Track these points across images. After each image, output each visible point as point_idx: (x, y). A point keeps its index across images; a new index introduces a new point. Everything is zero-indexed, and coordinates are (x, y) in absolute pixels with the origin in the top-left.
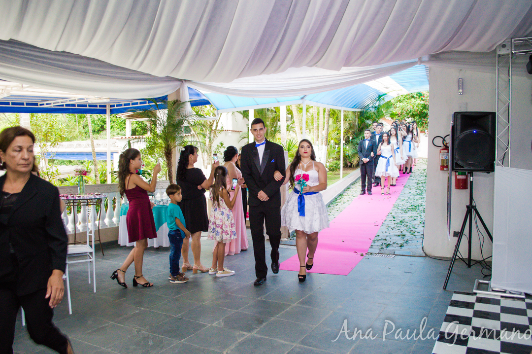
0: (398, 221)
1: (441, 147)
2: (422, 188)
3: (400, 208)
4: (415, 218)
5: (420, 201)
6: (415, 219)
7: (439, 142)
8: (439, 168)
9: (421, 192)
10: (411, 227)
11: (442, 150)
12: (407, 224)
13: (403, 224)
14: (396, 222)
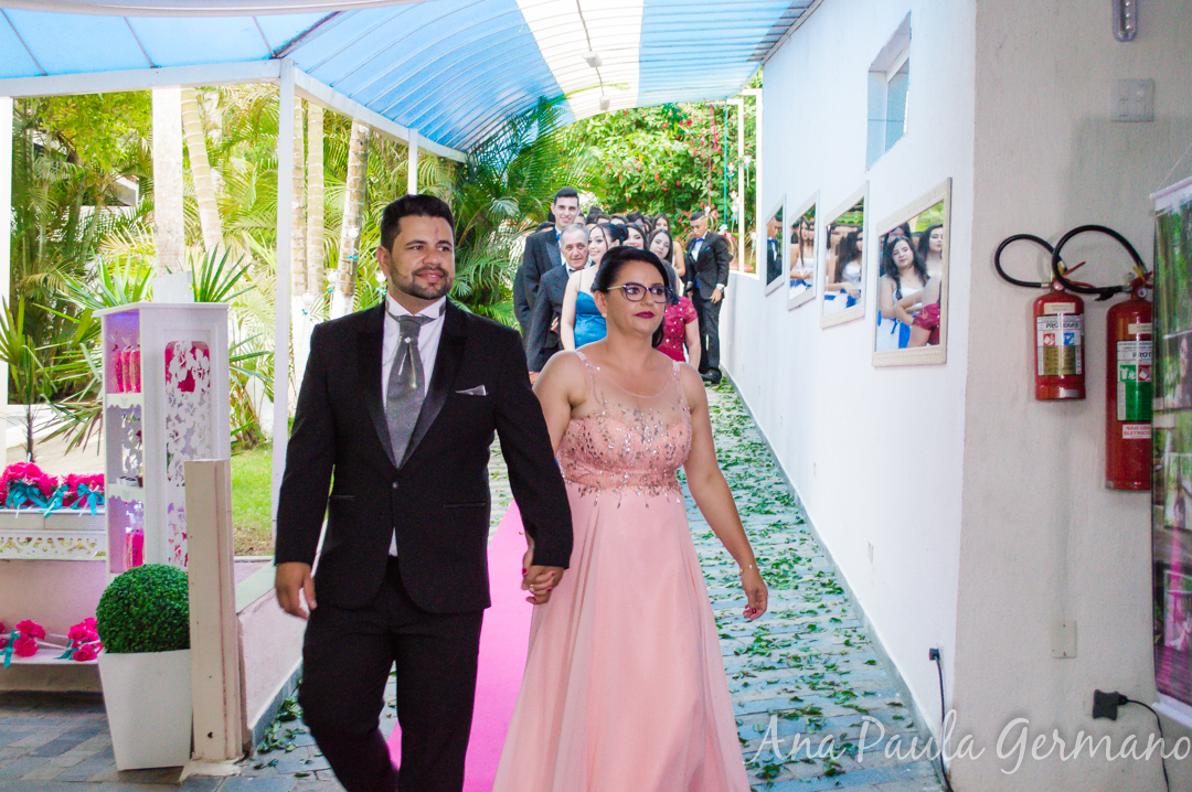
0: (750, 641)
1: (1037, 285)
2: (751, 482)
3: (714, 572)
4: (809, 619)
5: (779, 537)
6: (812, 627)
7: (1028, 263)
8: (1025, 385)
9: (759, 500)
10: (820, 669)
11: (1045, 299)
12: (793, 651)
13: (776, 654)
14: (735, 645)
